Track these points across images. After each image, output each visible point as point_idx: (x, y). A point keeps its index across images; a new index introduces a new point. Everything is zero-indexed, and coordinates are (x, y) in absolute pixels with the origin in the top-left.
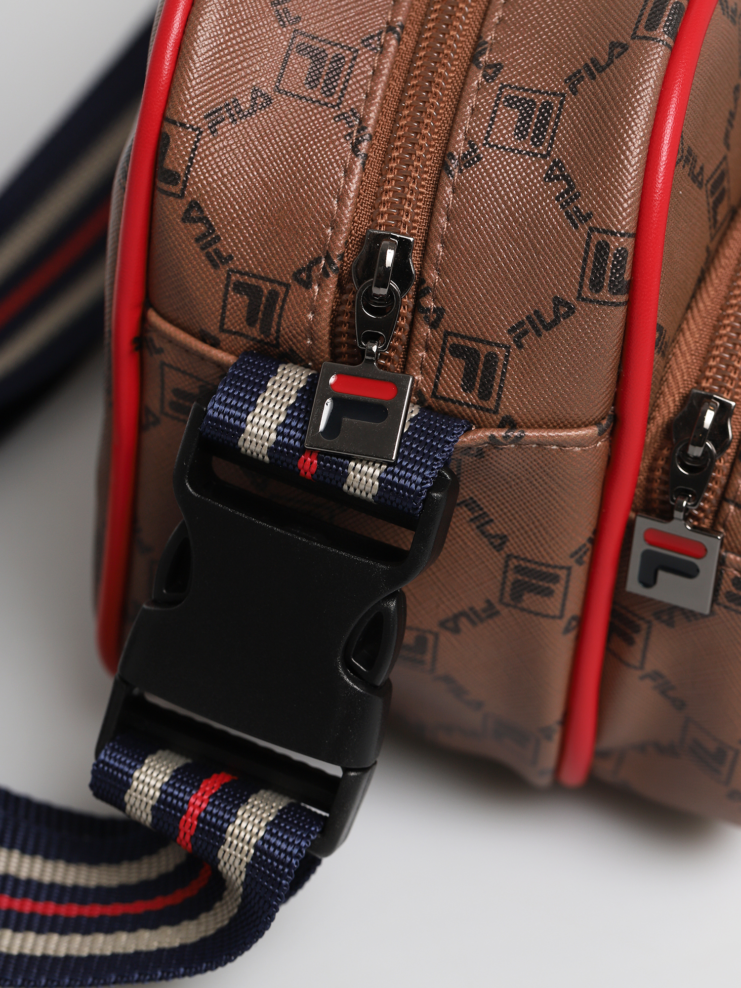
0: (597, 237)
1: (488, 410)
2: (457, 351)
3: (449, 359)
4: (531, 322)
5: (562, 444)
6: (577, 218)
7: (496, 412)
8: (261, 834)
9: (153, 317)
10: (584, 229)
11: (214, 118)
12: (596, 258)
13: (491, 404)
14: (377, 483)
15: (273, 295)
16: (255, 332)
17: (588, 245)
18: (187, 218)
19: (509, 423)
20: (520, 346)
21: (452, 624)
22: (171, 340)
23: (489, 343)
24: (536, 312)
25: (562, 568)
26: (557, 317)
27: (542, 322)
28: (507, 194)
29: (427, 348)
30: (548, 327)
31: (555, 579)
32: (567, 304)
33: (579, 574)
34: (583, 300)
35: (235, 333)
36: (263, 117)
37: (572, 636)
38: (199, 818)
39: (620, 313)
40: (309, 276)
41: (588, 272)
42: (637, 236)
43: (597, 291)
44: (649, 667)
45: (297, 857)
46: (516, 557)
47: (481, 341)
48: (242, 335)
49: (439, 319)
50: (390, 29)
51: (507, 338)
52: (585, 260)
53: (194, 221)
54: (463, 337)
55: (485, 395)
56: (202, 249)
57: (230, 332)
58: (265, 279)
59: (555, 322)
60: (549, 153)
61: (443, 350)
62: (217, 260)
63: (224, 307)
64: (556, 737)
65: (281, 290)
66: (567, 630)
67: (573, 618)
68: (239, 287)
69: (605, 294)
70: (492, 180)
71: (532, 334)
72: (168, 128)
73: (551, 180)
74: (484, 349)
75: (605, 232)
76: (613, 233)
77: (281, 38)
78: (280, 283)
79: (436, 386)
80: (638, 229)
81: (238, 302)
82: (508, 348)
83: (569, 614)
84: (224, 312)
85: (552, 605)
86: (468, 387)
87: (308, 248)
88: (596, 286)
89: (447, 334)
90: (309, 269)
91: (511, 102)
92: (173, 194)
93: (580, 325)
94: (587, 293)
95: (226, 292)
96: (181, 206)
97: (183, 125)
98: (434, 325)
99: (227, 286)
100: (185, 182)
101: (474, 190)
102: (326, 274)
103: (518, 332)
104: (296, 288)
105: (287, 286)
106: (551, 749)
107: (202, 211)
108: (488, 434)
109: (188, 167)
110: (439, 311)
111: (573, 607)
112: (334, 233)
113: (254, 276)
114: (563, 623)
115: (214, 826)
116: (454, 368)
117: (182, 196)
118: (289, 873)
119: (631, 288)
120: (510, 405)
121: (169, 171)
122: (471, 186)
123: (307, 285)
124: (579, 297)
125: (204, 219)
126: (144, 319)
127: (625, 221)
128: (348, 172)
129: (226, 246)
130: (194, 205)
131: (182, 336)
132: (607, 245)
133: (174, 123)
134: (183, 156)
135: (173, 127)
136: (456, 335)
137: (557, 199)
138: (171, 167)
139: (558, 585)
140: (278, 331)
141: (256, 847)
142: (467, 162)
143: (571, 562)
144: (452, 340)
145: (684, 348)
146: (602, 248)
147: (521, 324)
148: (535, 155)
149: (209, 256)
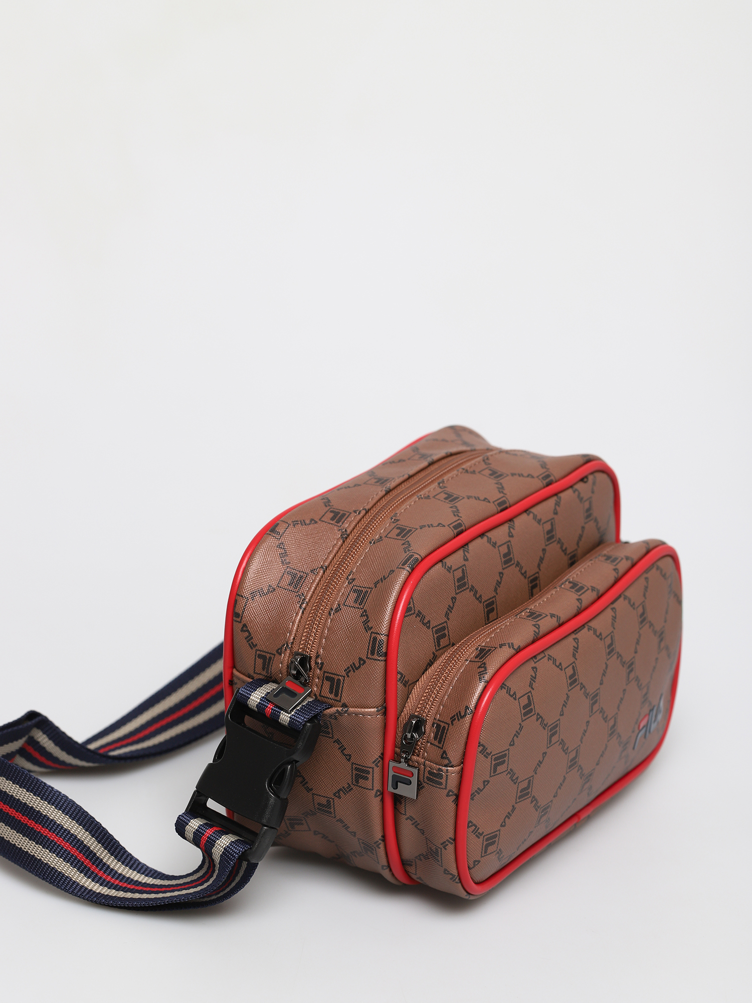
0: (373, 635)
1: (338, 701)
2: (328, 679)
3: (325, 682)
4: (352, 667)
5: (363, 714)
6: (368, 629)
7: (340, 702)
8: (227, 844)
9: (235, 672)
10: (369, 632)
11: (253, 594)
12: (373, 643)
13: (338, 698)
14: (289, 719)
15: (270, 658)
16: (264, 673)
17: (370, 638)
18: (242, 630)
19: (344, 705)
20: (348, 676)
21: (337, 794)
22: (239, 679)
23: (338, 675)
24: (353, 663)
25: (371, 768)
26: (360, 665)
27: (355, 667)
28: (347, 622)
29: (318, 678)
30: (357, 669)
31: (368, 773)
32: (363, 660)
33: (377, 772)
34: (368, 658)
35: (259, 674)
36: (271, 595)
37: (379, 798)
38: (208, 837)
39: (383, 663)
40: (281, 651)
41: (370, 648)
42: (388, 636)
43: (373, 655)
44: (408, 814)
45: (237, 854)
46: (355, 764)
47: (335, 674)
48: (261, 674)
49: (322, 667)
50: (322, 567)
51: (344, 673)
52: (369, 644)
53: (245, 631)
54: (329, 673)
55: (336, 695)
56: (248, 642)
57: (257, 673)
58: (268, 653)
59: (359, 667)
60: (363, 608)
61: (323, 679)
62: (252, 646)
63: (255, 664)
64: (382, 846)
65: (272, 656)
66: (376, 796)
67: (378, 791)
68: (260, 656)
69: (376, 657)
70: (343, 617)
71: (352, 672)
72: (238, 598)
73: (362, 616)
74: (336, 678)
75: (376, 633)
76: (379, 634)
77: (282, 568)
78: (272, 654)
79: (321, 692)
80: (389, 633)
81: (260, 662)
82: (344, 677)
83: (375, 789)
84: (255, 666)
85: (368, 784)
86: (331, 692)
87: (281, 640)
88: (373, 653)
89: (325, 672)
90: (281, 648)
91: (355, 591)
92: (238, 621)
93: (368, 668)
94: (370, 656)
95: (255, 659)
96: (240, 625)
97: (242, 596)
98: (320, 669)
99: (256, 655)
100: (242, 617)
101: (337, 620)
102: (286, 650)
103: (347, 671)
104: (277, 655)
105: (274, 655)
106: (381, 851)
107: (247, 628)
108: (336, 709)
109: (243, 612)
110: (322, 664)
111: (377, 786)
112: (290, 635)
113: (264, 652)
114: (374, 792)
115: (212, 840)
116: (327, 684)
117: (240, 622)
118: (234, 860)
119: (386, 654)
120: (345, 700)
121: (237, 613)
122: (336, 619)
123: (280, 654)
124: (367, 658)
125: (248, 631)
126: (232, 673)
127: (384, 629)
128: (297, 614)
129: (255, 641)
130: (245, 625)
131: (242, 676)
132: (377, 638)
133: (239, 595)
134: (241, 608)
135: (238, 597)
136: (327, 673)
137: (363, 623)
138: (237, 611)
139: (370, 775)
140: (271, 672)
141: (224, 848)
142: (337, 610)
143: (373, 765)
144: (326, 674)
145: (418, 686)
146: (375, 639)
147: (348, 668)
148: (359, 608)
149: (249, 644)
